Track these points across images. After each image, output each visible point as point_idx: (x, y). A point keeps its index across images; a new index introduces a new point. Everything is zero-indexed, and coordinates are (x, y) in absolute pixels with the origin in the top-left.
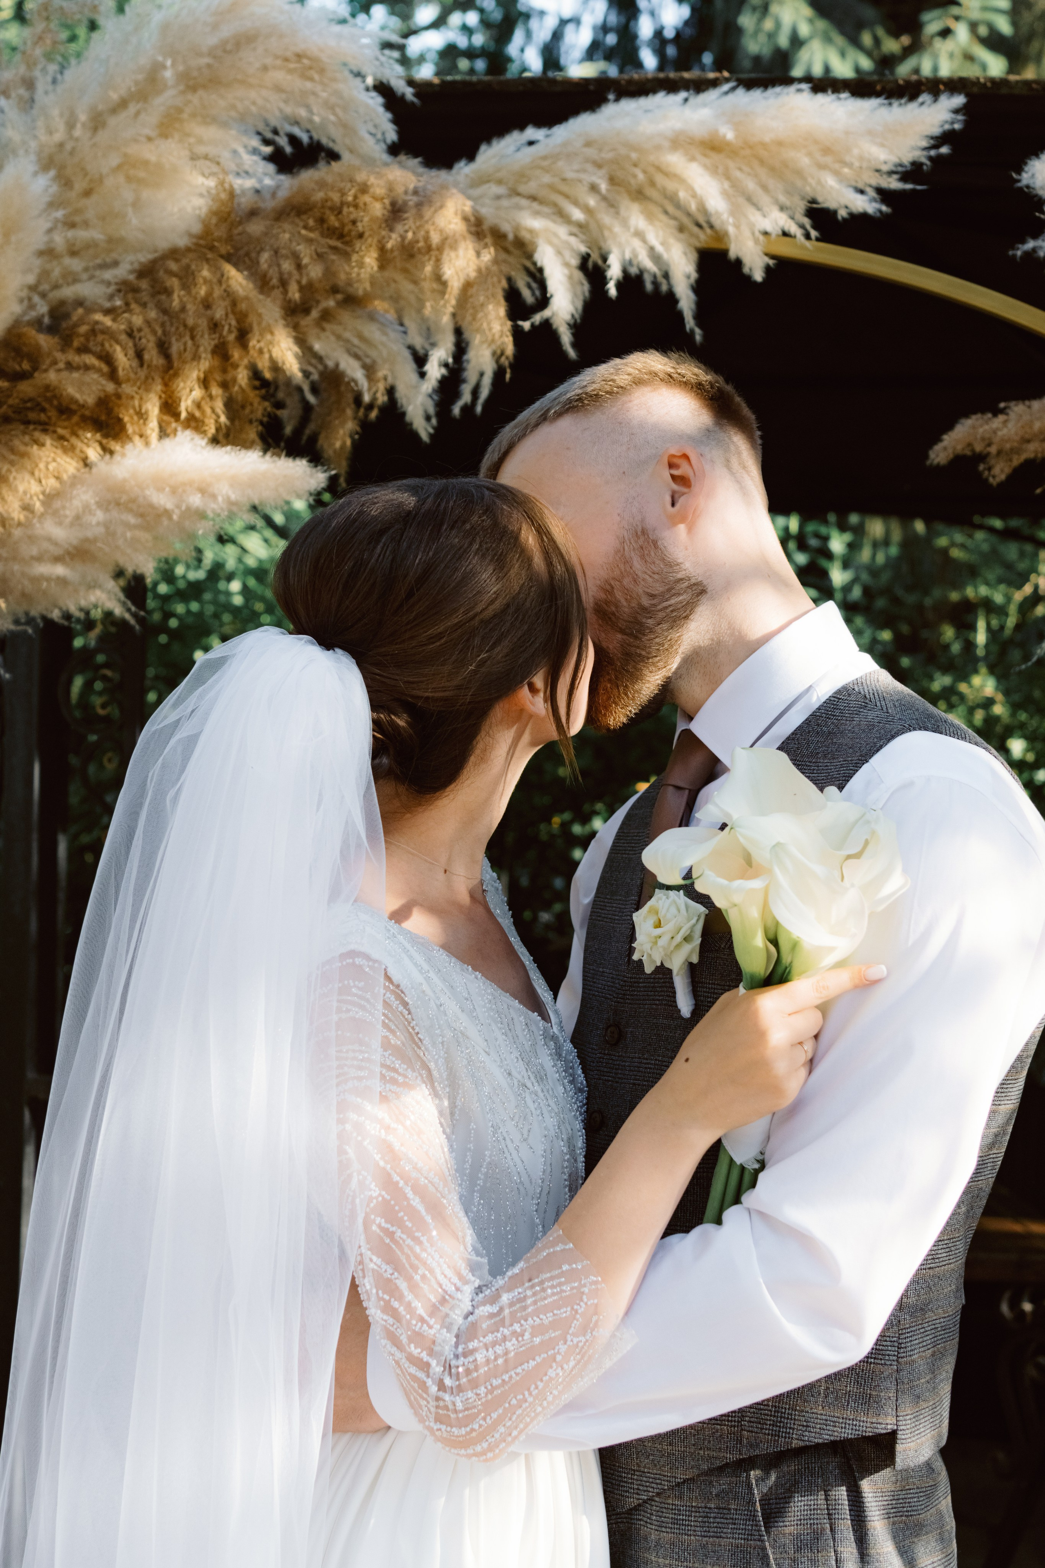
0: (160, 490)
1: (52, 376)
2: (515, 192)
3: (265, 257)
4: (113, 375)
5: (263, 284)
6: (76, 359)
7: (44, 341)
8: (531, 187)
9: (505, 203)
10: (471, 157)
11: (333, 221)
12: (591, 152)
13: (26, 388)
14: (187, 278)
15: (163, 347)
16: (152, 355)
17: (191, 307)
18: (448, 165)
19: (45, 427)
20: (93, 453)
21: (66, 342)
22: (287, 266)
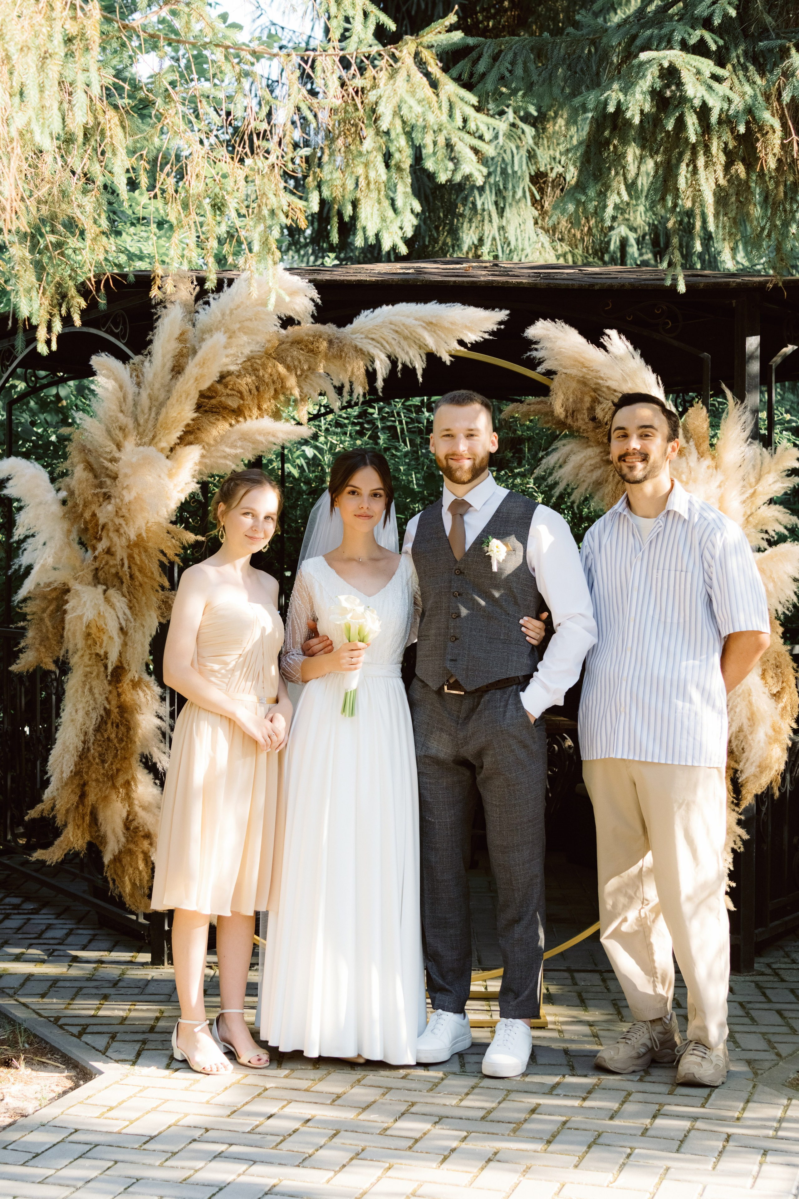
0: (260, 434)
1: (223, 399)
2: (367, 337)
3: (289, 359)
4: (242, 398)
5: (288, 368)
6: (230, 392)
7: (219, 387)
8: (373, 336)
9: (365, 341)
10: (351, 323)
11: (310, 346)
12: (393, 327)
13: (213, 401)
14: (264, 366)
15: (258, 389)
16: (254, 391)
17: (266, 376)
18: (344, 326)
19: (218, 413)
20: (233, 422)
21: (226, 386)
22: (296, 363)
